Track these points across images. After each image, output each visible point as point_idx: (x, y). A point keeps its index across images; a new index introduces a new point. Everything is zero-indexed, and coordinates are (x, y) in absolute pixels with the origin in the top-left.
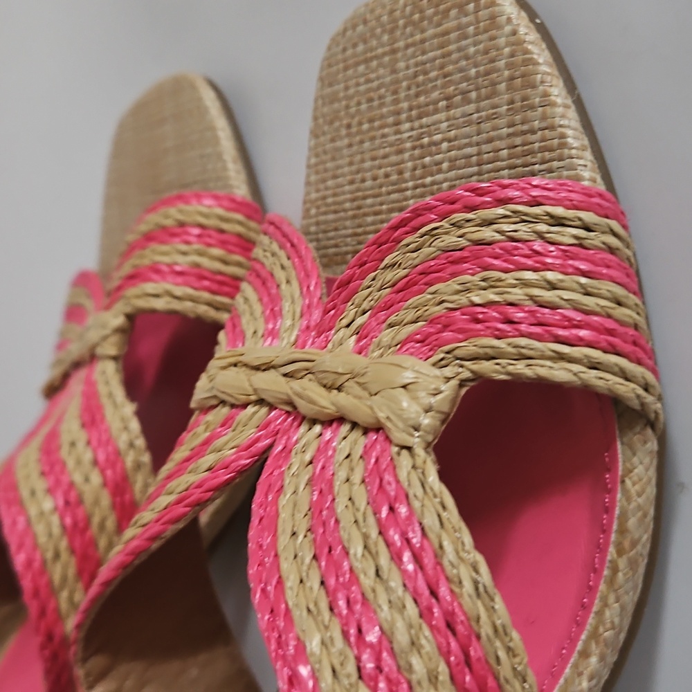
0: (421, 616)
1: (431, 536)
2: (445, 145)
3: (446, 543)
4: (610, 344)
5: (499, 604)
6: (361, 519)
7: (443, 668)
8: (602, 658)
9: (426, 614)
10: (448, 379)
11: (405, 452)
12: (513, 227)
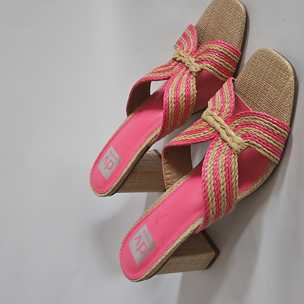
0: (225, 181)
1: (232, 170)
2: (269, 92)
3: (233, 171)
4: (274, 152)
5: (237, 183)
6: (222, 162)
7: (225, 189)
8: (250, 192)
9: (226, 181)
10: (246, 145)
11: (234, 154)
12: (269, 126)
